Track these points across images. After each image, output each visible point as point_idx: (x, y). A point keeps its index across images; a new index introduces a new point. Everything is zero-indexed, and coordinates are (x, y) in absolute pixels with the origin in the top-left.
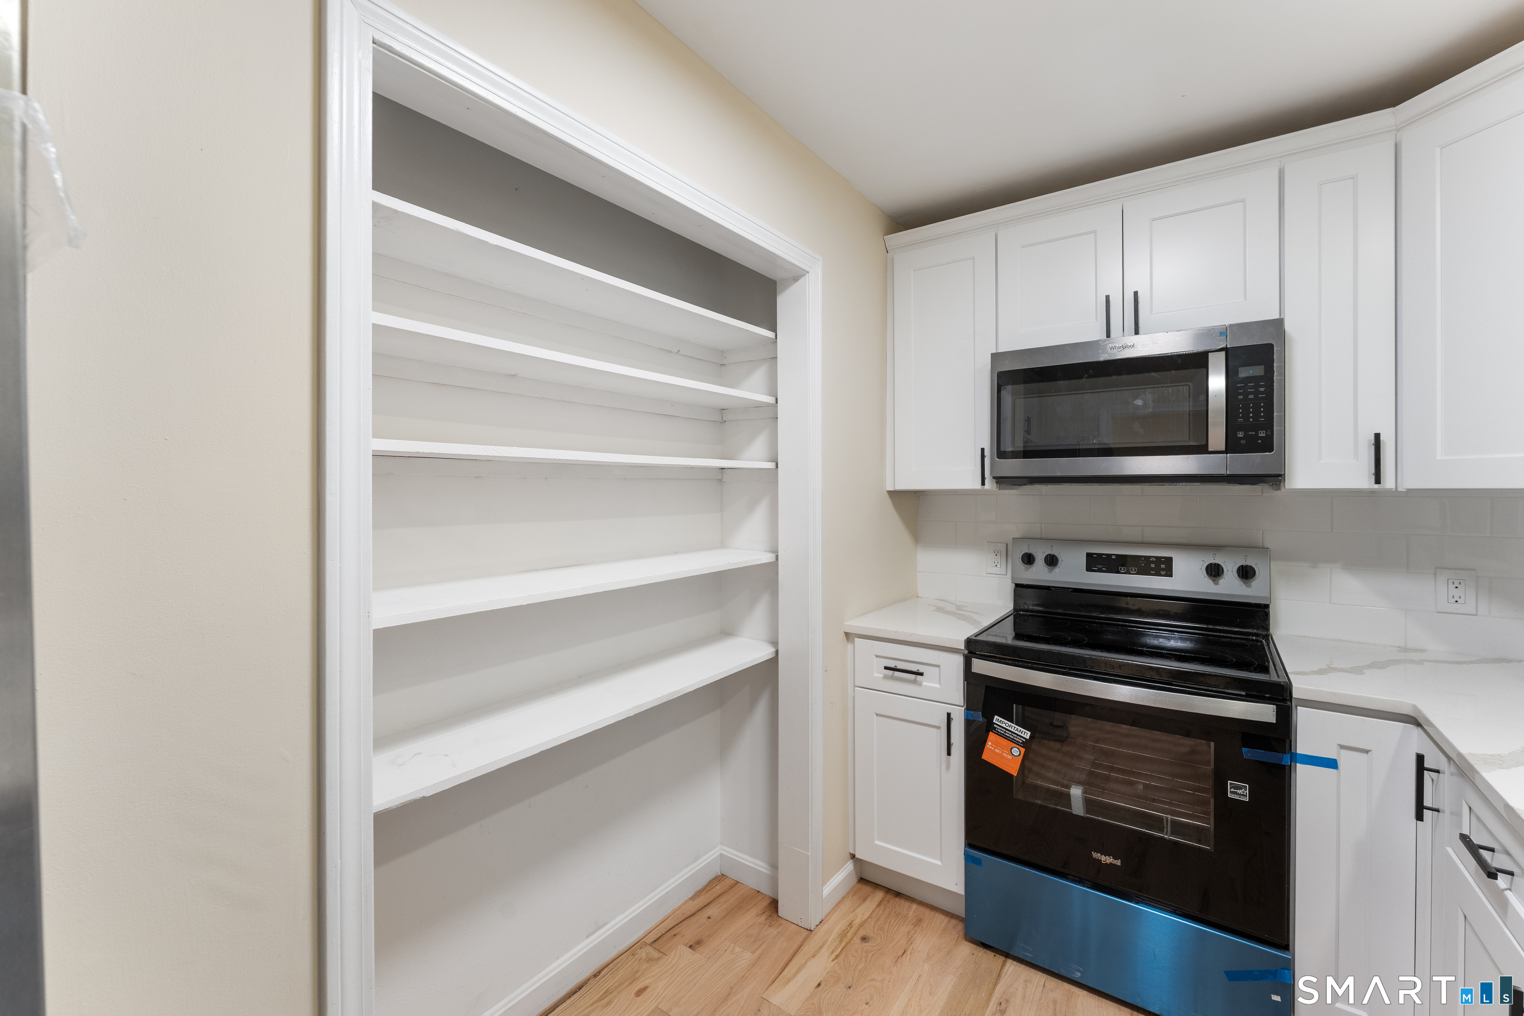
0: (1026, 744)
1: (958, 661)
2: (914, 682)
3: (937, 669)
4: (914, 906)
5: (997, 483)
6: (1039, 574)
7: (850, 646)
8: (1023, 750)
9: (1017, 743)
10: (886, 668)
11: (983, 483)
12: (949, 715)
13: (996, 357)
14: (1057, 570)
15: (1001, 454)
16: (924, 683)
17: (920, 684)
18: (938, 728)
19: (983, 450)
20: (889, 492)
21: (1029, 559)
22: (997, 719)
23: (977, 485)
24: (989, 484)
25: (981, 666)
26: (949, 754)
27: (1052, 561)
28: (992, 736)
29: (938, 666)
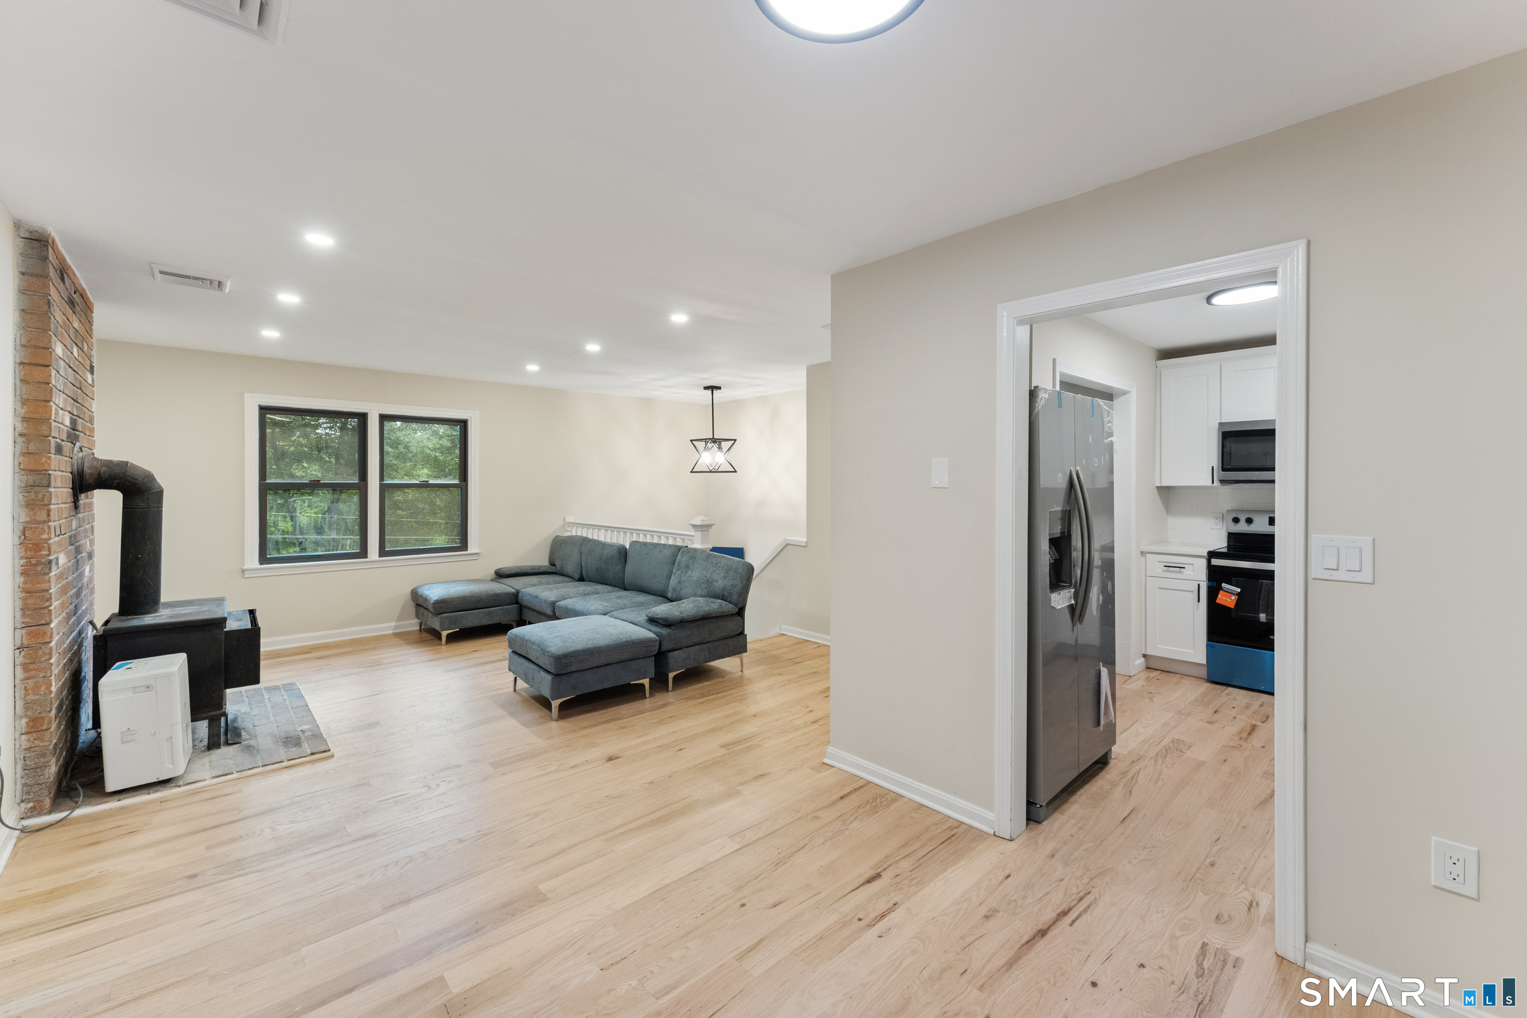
0: (1238, 594)
1: (1204, 562)
2: (1180, 572)
3: (1192, 566)
4: (1178, 675)
5: (1220, 483)
6: (1242, 527)
7: (1143, 558)
8: (1236, 597)
9: (1233, 594)
10: (1165, 566)
11: (1213, 483)
12: (1199, 585)
13: (1221, 424)
14: (1252, 525)
15: (1224, 469)
16: (1185, 572)
17: (1183, 573)
18: (1193, 592)
19: (1213, 467)
20: (1157, 487)
21: (1236, 520)
22: (1223, 585)
23: (1210, 484)
24: (1216, 483)
25: (1215, 562)
26: (1199, 601)
27: (1249, 521)
28: (1221, 592)
29: (1193, 564)
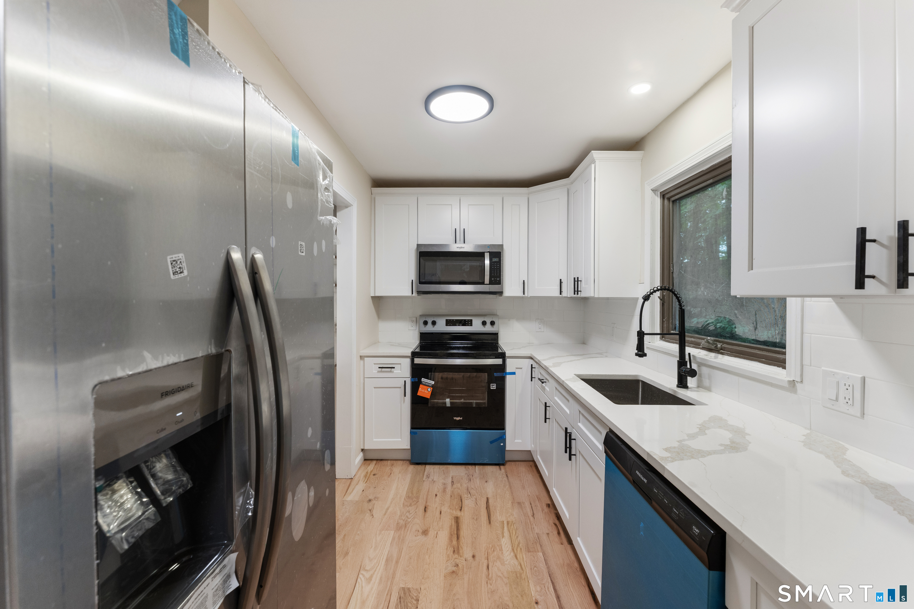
0: (433, 386)
1: (408, 361)
2: (391, 372)
3: (400, 365)
4: (389, 461)
5: (417, 293)
6: (430, 328)
7: (362, 362)
8: (432, 388)
9: (430, 386)
10: (379, 368)
11: (412, 294)
12: (405, 381)
13: (419, 246)
14: (436, 326)
15: (421, 283)
16: (394, 372)
17: (393, 372)
18: (400, 388)
19: (412, 280)
20: (372, 297)
21: (426, 323)
22: (423, 379)
23: (410, 294)
24: (415, 294)
25: (417, 361)
26: (405, 396)
27: (434, 323)
28: (421, 386)
29: (400, 364)
